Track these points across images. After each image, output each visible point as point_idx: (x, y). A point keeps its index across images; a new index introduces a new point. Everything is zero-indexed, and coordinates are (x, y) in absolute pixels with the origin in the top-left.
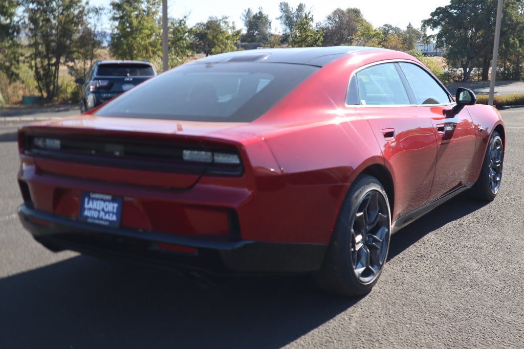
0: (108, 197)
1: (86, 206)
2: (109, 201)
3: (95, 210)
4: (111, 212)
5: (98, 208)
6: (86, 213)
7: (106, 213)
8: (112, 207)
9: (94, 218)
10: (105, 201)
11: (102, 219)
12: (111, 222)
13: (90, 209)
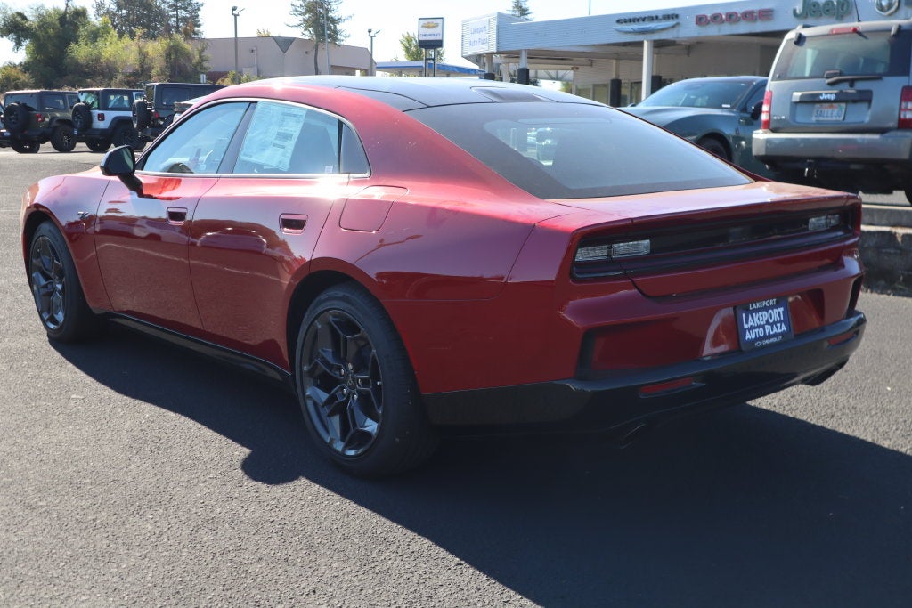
0: (772, 302)
1: (746, 326)
2: (772, 307)
3: (759, 327)
4: (778, 322)
5: (762, 323)
6: (749, 336)
7: (772, 325)
8: (777, 314)
9: (760, 339)
10: (766, 309)
11: (770, 336)
12: (782, 334)
13: (751, 328)
